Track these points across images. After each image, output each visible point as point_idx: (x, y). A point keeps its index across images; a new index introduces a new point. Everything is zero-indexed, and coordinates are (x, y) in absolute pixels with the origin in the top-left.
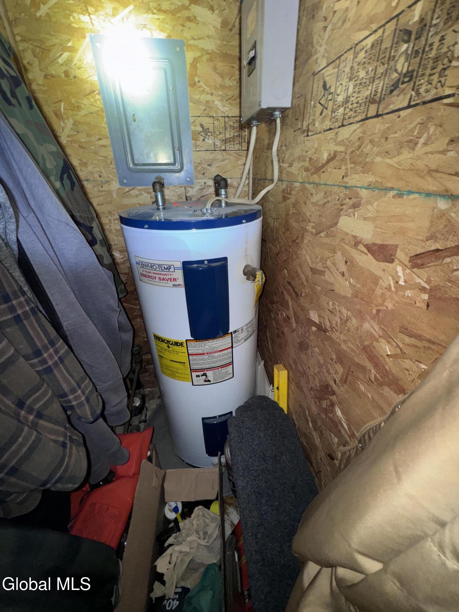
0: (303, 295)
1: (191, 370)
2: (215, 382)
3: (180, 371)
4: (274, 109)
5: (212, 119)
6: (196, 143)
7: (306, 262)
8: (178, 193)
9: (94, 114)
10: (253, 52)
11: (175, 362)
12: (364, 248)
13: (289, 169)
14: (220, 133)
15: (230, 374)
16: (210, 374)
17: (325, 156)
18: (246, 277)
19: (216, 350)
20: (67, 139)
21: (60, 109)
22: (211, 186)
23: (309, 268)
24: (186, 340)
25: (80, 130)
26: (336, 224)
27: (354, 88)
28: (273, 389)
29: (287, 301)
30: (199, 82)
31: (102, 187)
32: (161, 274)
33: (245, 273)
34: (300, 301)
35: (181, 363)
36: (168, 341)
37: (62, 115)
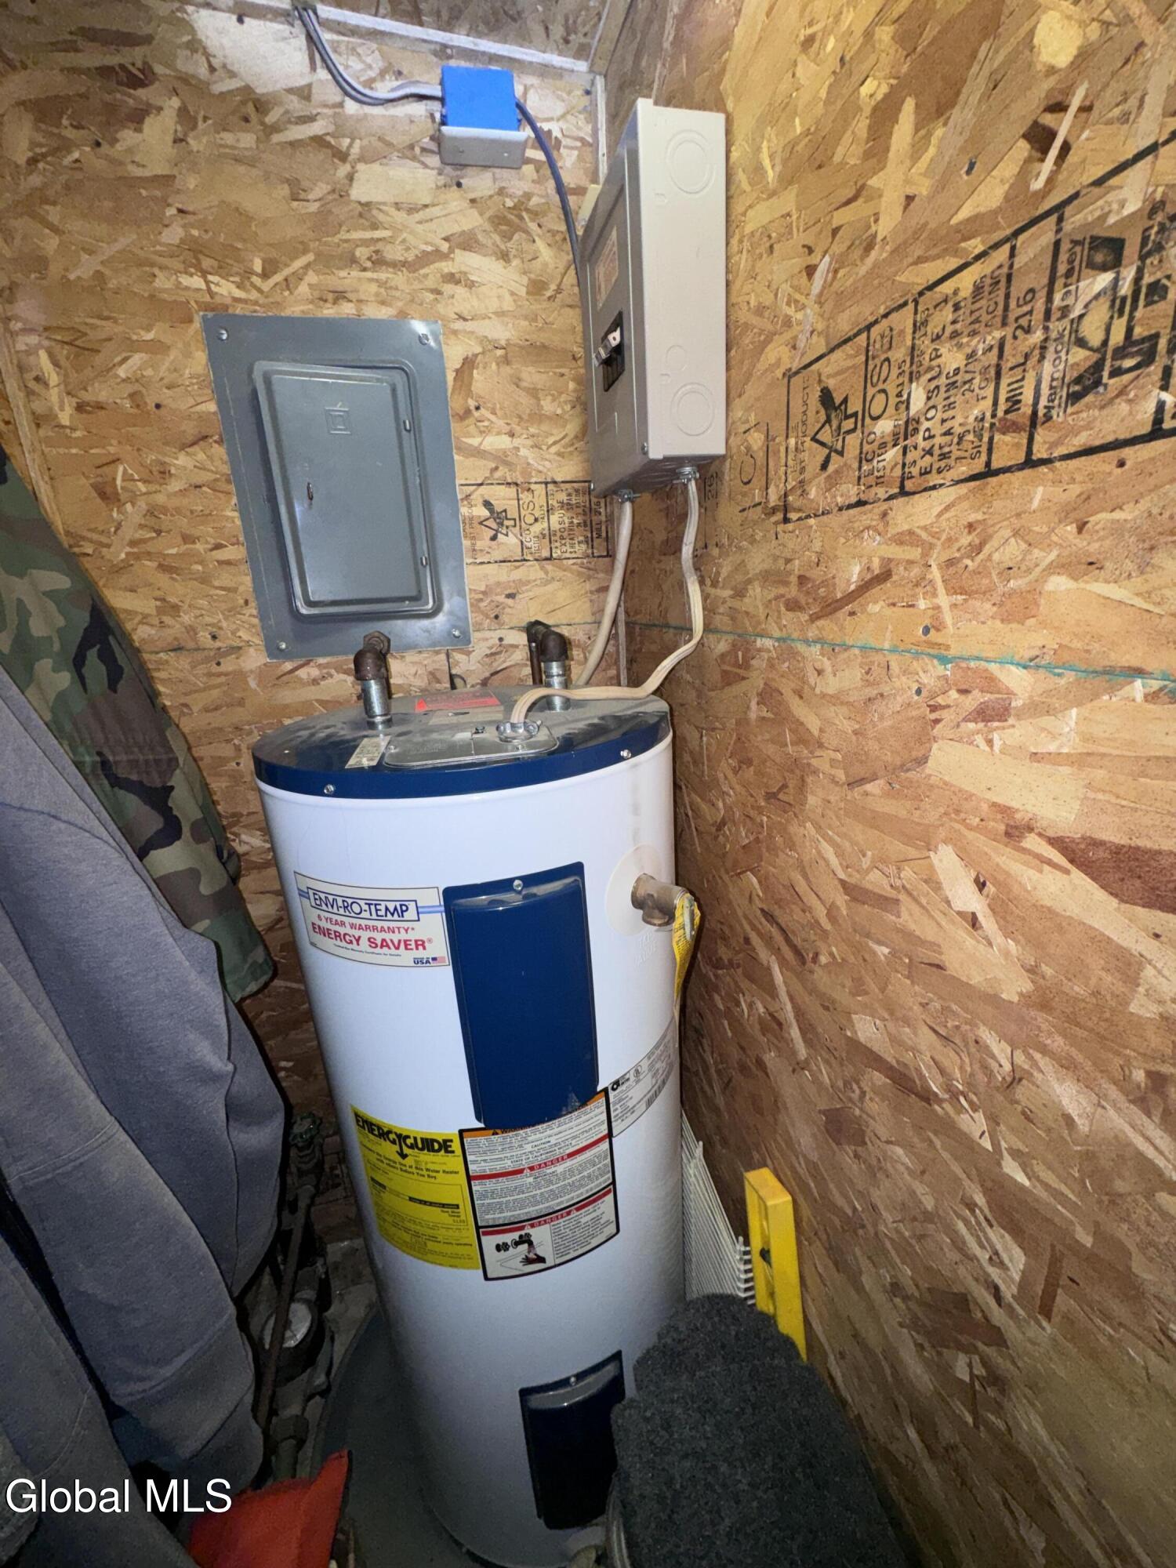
0: (823, 959)
1: (478, 1228)
2: (558, 1261)
3: (441, 1234)
4: (681, 461)
5: (513, 489)
6: (473, 545)
7: (821, 862)
8: (430, 669)
9: (205, 489)
10: (617, 334)
11: (425, 1203)
12: (1050, 848)
13: (737, 604)
14: (536, 520)
15: (608, 1223)
16: (542, 1236)
17: (854, 573)
18: (641, 912)
19: (558, 1153)
20: (128, 549)
21: (114, 479)
22: (517, 646)
23: (836, 882)
24: (461, 1132)
25: (163, 528)
26: (922, 761)
27: (929, 398)
28: (746, 1253)
29: (769, 969)
30: (477, 408)
31: (218, 664)
32: (375, 928)
33: (637, 903)
34: (816, 976)
35: (443, 1206)
36: (399, 1136)
37: (117, 494)
